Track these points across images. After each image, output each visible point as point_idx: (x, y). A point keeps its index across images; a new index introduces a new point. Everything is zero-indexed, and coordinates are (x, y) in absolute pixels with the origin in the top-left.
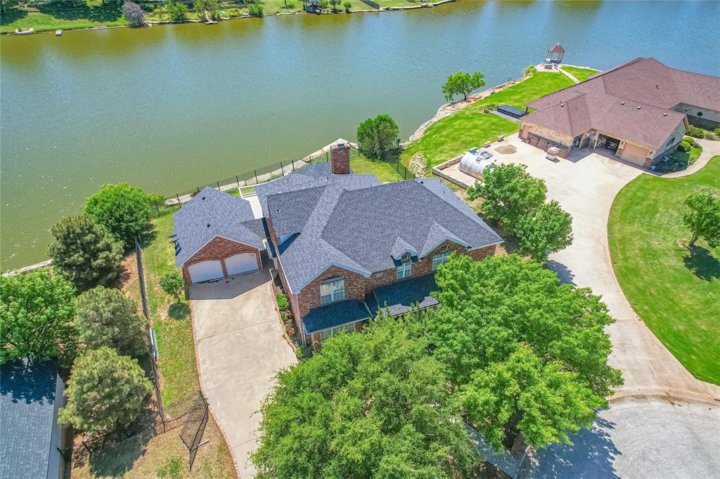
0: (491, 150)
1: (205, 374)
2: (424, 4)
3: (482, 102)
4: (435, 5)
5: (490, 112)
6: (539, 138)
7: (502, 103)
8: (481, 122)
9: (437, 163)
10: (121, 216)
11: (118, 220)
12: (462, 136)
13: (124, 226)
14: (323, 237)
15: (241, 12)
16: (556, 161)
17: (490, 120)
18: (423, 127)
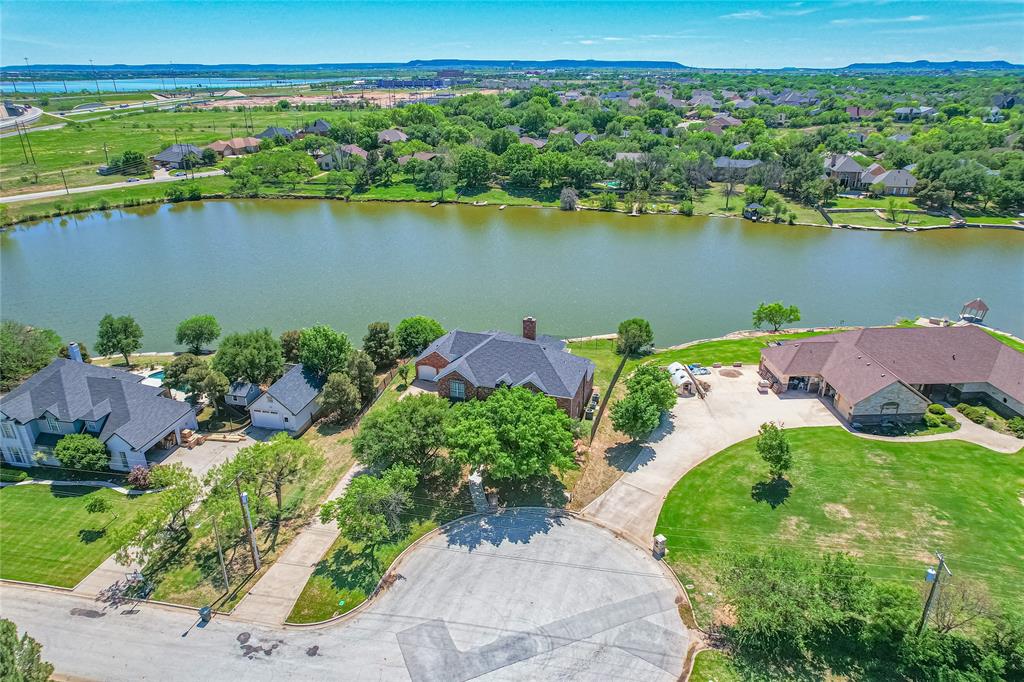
2: (903, 227)
4: (920, 230)
6: (768, 371)
10: (411, 333)
15: (672, 208)
18: (696, 343)
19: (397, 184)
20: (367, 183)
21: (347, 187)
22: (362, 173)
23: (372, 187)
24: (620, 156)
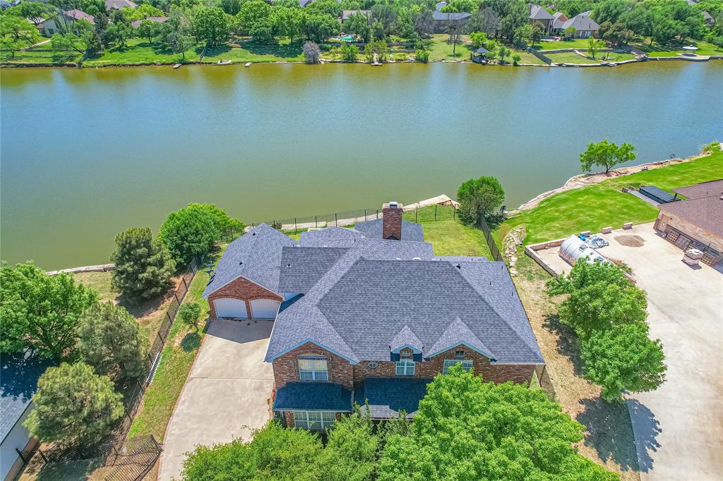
0: (608, 238)
1: (177, 416)
2: (605, 63)
3: (625, 178)
4: (618, 64)
5: (630, 191)
6: (680, 234)
7: (651, 184)
8: (612, 202)
9: (536, 241)
10: (187, 236)
11: (183, 239)
12: (581, 215)
13: (186, 245)
14: (319, 306)
15: (408, 56)
16: (695, 267)
17: (624, 202)
18: (541, 197)
19: (133, 48)
20: (100, 49)
21: (78, 53)
22: (92, 36)
23: (106, 52)
24: (347, 14)
